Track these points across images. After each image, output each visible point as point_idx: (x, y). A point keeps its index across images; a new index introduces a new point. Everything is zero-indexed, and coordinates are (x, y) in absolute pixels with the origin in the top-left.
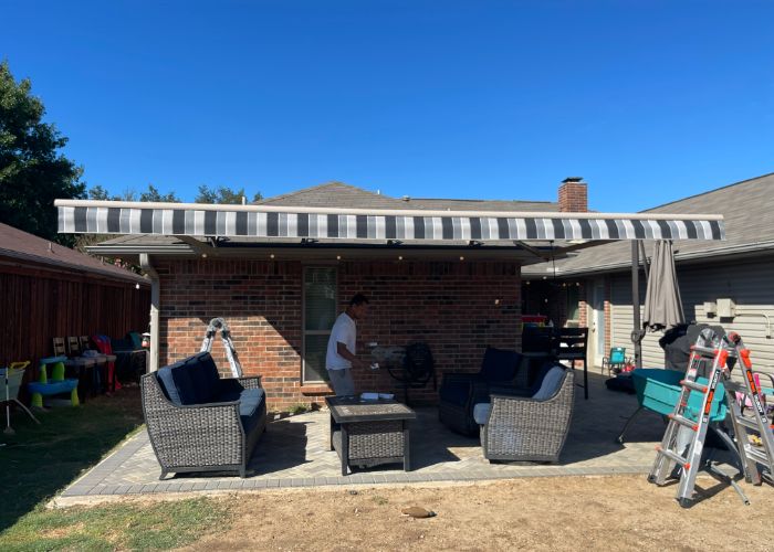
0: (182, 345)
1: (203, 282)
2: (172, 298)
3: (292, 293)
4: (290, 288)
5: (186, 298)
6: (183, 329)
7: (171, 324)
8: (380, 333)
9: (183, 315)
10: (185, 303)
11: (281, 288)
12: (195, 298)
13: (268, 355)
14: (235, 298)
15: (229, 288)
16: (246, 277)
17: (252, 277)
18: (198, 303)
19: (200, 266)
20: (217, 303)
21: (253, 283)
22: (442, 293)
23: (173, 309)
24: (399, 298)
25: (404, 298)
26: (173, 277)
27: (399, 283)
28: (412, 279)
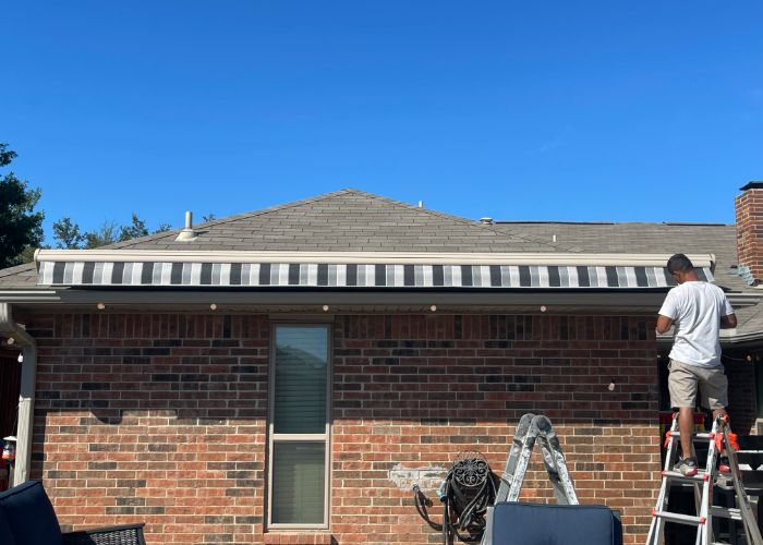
0: (69, 457)
1: (107, 352)
2: (55, 378)
3: (252, 370)
4: (250, 361)
5: (78, 378)
6: (72, 430)
7: (51, 421)
8: (404, 440)
9: (71, 406)
10: (76, 387)
11: (235, 361)
12: (92, 378)
13: (211, 475)
14: (157, 378)
15: (148, 361)
16: (177, 343)
17: (186, 343)
18: (97, 386)
19: (104, 325)
20: (129, 386)
21: (189, 352)
22: (512, 370)
23: (56, 395)
24: (437, 379)
25: (445, 379)
26: (58, 343)
27: (437, 353)
28: (460, 344)
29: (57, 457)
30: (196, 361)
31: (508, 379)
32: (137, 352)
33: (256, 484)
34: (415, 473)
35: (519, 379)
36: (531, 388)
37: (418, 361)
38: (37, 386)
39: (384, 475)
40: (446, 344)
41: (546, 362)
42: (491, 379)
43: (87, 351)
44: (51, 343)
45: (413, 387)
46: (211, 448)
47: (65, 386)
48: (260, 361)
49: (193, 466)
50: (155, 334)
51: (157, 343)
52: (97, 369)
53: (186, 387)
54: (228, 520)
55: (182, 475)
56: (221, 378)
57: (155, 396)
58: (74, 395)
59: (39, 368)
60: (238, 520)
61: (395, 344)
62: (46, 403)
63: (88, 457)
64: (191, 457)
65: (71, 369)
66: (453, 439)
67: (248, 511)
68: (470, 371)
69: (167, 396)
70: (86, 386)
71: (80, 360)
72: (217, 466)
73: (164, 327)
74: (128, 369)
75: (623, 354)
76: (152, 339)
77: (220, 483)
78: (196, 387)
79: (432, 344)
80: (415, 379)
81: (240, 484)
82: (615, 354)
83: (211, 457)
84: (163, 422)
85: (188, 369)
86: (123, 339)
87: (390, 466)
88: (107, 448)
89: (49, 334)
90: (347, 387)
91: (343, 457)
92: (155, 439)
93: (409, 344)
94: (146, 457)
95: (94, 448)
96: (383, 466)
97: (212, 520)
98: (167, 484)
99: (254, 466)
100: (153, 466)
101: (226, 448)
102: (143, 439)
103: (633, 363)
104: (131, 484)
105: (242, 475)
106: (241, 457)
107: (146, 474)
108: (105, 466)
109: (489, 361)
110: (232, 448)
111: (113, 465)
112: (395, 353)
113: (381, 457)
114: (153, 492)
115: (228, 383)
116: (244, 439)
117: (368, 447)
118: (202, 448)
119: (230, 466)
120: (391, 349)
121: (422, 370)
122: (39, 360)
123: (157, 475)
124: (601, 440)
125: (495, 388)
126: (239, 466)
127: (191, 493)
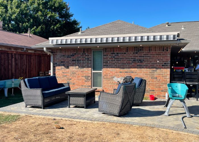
0: (59, 74)
1: (64, 56)
2: (56, 60)
3: (89, 59)
4: (88, 57)
6: (59, 70)
7: (57, 68)
8: (116, 72)
11: (86, 57)
13: (82, 78)
14: (73, 60)
15: (71, 57)
16: (76, 54)
17: (78, 54)
18: (63, 62)
19: (64, 51)
20: (68, 62)
21: (78, 56)
22: (138, 58)
23: (57, 64)
24: (123, 60)
25: (124, 60)
26: (56, 54)
27: (123, 55)
28: (128, 53)
29: (57, 74)
31: (137, 60)
32: (69, 56)
33: (90, 80)
34: (118, 79)
35: (140, 60)
36: (142, 62)
37: (119, 57)
38: (54, 62)
39: (112, 79)
40: (125, 53)
41: (146, 56)
42: (134, 60)
43: (61, 56)
45: (118, 62)
46: (82, 73)
47: (58, 62)
48: (90, 57)
49: (79, 76)
50: (72, 52)
51: (72, 54)
52: (63, 59)
53: (78, 62)
54: (85, 86)
55: (77, 78)
56: (83, 60)
57: (72, 64)
58: (60, 64)
59: (54, 59)
60: (87, 86)
61: (115, 54)
62: (55, 65)
63: (62, 75)
64: (79, 75)
65: (59, 59)
66: (126, 72)
67: (89, 85)
68: (129, 59)
69: (74, 64)
70: (61, 62)
71: (60, 57)
72: (83, 77)
73: (73, 51)
74: (68, 59)
75: (163, 54)
77: (84, 80)
79: (122, 53)
80: (119, 60)
81: (87, 80)
82: (161, 54)
83: (82, 75)
84: (73, 68)
85: (78, 59)
86: (67, 53)
87: (113, 77)
88: (65, 73)
90: (106, 62)
91: (105, 75)
92: (73, 71)
93: (117, 53)
94: (71, 75)
95: (63, 73)
96: (112, 77)
97: (82, 86)
98: (75, 79)
99: (89, 77)
100: (73, 76)
101: (84, 73)
102: (71, 71)
103: (165, 56)
104: (69, 79)
105: (87, 78)
107: (71, 78)
109: (134, 57)
110: (85, 73)
111: (66, 76)
112: (115, 55)
113: (112, 75)
114: (73, 81)
115: (84, 61)
116: (87, 72)
117: (109, 73)
118: (81, 73)
119: (85, 76)
120: (114, 55)
121: (120, 59)
122: (54, 57)
123: (73, 78)
124: (157, 73)
125: (135, 62)
126: (87, 76)
127: (79, 81)
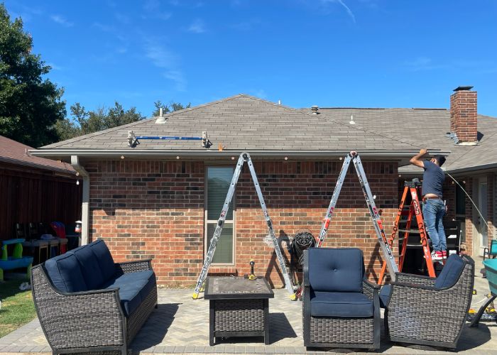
1: (125, 179)
2: (99, 192)
3: (197, 188)
4: (195, 184)
7: (98, 213)
9: (108, 206)
10: (110, 197)
11: (188, 184)
14: (150, 193)
15: (145, 184)
17: (164, 176)
18: (120, 197)
19: (122, 166)
20: (136, 197)
29: (101, 231)
30: (169, 184)
31: (323, 193)
32: (139, 180)
35: (328, 194)
37: (278, 185)
38: (91, 197)
39: (262, 240)
40: (293, 176)
42: (315, 193)
43: (114, 179)
44: (96, 175)
45: (276, 198)
46: (177, 227)
47: (104, 196)
48: (200, 185)
49: (168, 235)
50: (148, 171)
51: (149, 175)
52: (120, 188)
53: (164, 197)
54: (186, 261)
55: (163, 240)
56: (181, 193)
57: (148, 201)
58: (109, 201)
59: (91, 188)
60: (191, 261)
61: (267, 176)
62: (95, 205)
63: (116, 231)
64: (166, 231)
66: (296, 223)
67: (196, 257)
68: (304, 189)
69: (154, 201)
70: (114, 197)
71: (111, 184)
72: (180, 236)
73: (152, 167)
74: (135, 188)
75: (381, 181)
76: (147, 174)
77: (181, 244)
78: (169, 197)
79: (286, 176)
80: (277, 193)
81: (191, 244)
82: (377, 181)
83: (177, 231)
84: (153, 214)
85: (165, 188)
87: (264, 236)
88: (126, 227)
89: (96, 171)
90: (243, 197)
91: (242, 231)
92: (149, 222)
93: (274, 176)
94: (145, 231)
95: (119, 227)
96: (261, 236)
97: (178, 261)
98: (156, 244)
99: (198, 235)
100: (148, 236)
101: (184, 227)
102: (144, 222)
103: (386, 185)
104: (138, 244)
105: (192, 240)
106: (192, 231)
107: (145, 240)
108: (125, 235)
110: (187, 227)
111: (129, 235)
113: (260, 231)
114: (149, 248)
115: (185, 195)
116: (193, 223)
117: (254, 227)
118: (173, 227)
119: (186, 235)
122: (91, 184)
123: (151, 240)
124: (369, 223)
126: (191, 235)
127: (168, 248)
